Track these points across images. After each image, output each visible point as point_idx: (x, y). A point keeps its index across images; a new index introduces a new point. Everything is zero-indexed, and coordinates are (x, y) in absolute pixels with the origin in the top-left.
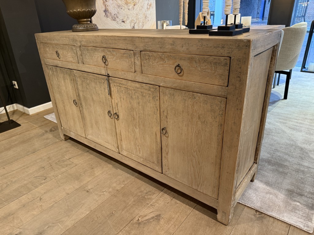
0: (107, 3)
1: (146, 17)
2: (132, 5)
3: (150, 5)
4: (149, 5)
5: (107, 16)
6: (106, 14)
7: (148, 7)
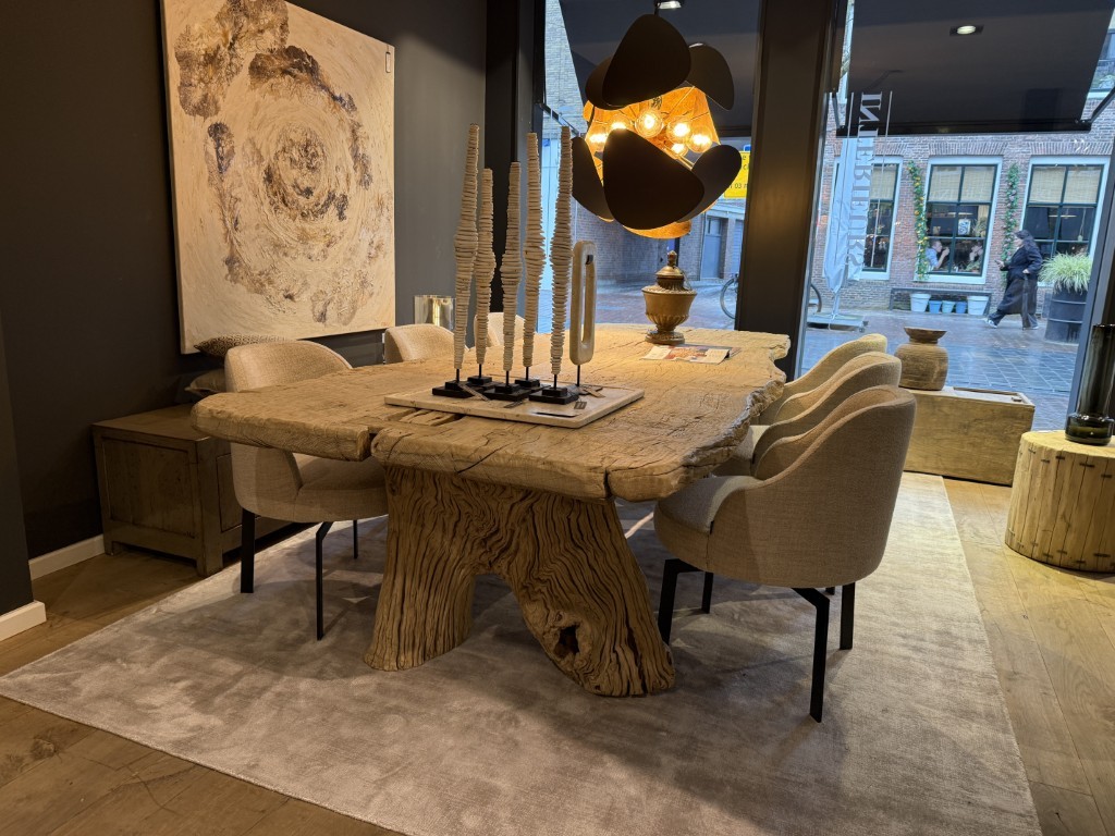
0: (239, 236)
1: (364, 283)
2: (322, 245)
3: (378, 247)
4: (374, 245)
5: (234, 277)
6: (230, 270)
7: (373, 251)
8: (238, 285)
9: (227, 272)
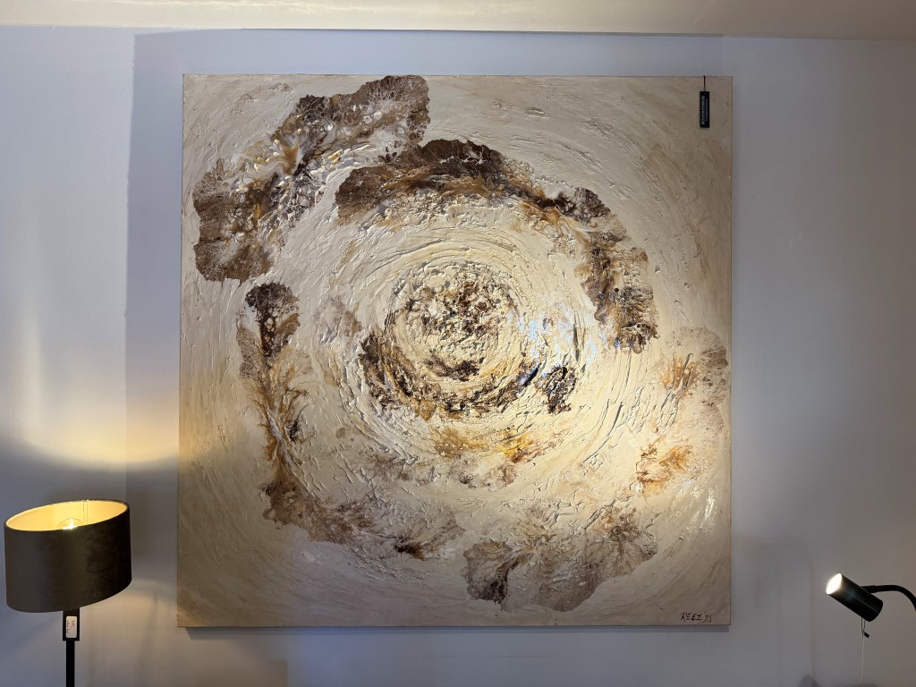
8: (291, 526)
9: (269, 505)
